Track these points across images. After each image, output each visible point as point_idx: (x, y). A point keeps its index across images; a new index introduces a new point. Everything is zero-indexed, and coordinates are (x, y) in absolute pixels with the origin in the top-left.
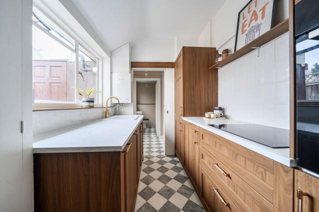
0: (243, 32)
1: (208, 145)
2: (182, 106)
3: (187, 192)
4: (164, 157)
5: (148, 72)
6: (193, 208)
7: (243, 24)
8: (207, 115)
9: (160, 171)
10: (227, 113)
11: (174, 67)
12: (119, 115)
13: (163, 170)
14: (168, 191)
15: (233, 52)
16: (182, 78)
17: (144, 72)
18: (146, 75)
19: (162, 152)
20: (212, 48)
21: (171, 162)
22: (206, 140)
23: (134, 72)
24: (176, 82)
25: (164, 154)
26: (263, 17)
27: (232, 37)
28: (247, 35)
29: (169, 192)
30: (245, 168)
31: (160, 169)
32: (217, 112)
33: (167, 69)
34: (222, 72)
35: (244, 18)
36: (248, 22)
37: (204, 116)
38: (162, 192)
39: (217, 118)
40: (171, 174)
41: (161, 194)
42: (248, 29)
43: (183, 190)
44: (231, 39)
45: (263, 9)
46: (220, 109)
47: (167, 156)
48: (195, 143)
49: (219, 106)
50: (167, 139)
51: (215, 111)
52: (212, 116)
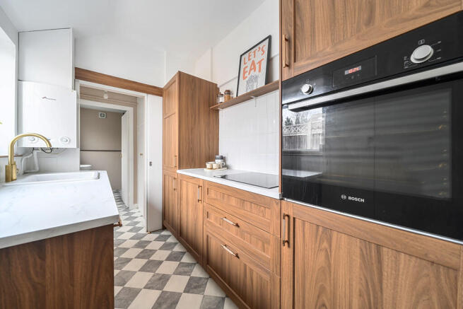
0: (244, 78)
1: (214, 199)
2: (177, 155)
3: (186, 269)
4: (145, 235)
5: (109, 93)
6: (196, 284)
7: (245, 69)
8: (208, 165)
9: (142, 258)
10: (229, 163)
11: (161, 95)
12: (39, 172)
13: (146, 254)
14: (160, 279)
15: (235, 96)
16: (177, 115)
17: (103, 91)
18: (106, 97)
19: (140, 229)
20: (213, 84)
21: (157, 239)
22: (212, 194)
23: (82, 87)
24: (164, 119)
25: (144, 231)
26: (260, 71)
27: (235, 78)
28: (247, 82)
29: (162, 280)
30: (251, 212)
31: (141, 255)
32: (219, 161)
33: (149, 95)
34: (223, 114)
35: (245, 64)
36: (248, 69)
37: (205, 167)
38: (151, 284)
39: (219, 168)
40: (161, 255)
41: (149, 288)
42: (248, 77)
43: (181, 269)
44: (232, 80)
45: (260, 62)
46: (222, 158)
47: (151, 233)
48: (199, 201)
49: (220, 154)
50: (150, 206)
51: (216, 160)
52: (215, 166)
